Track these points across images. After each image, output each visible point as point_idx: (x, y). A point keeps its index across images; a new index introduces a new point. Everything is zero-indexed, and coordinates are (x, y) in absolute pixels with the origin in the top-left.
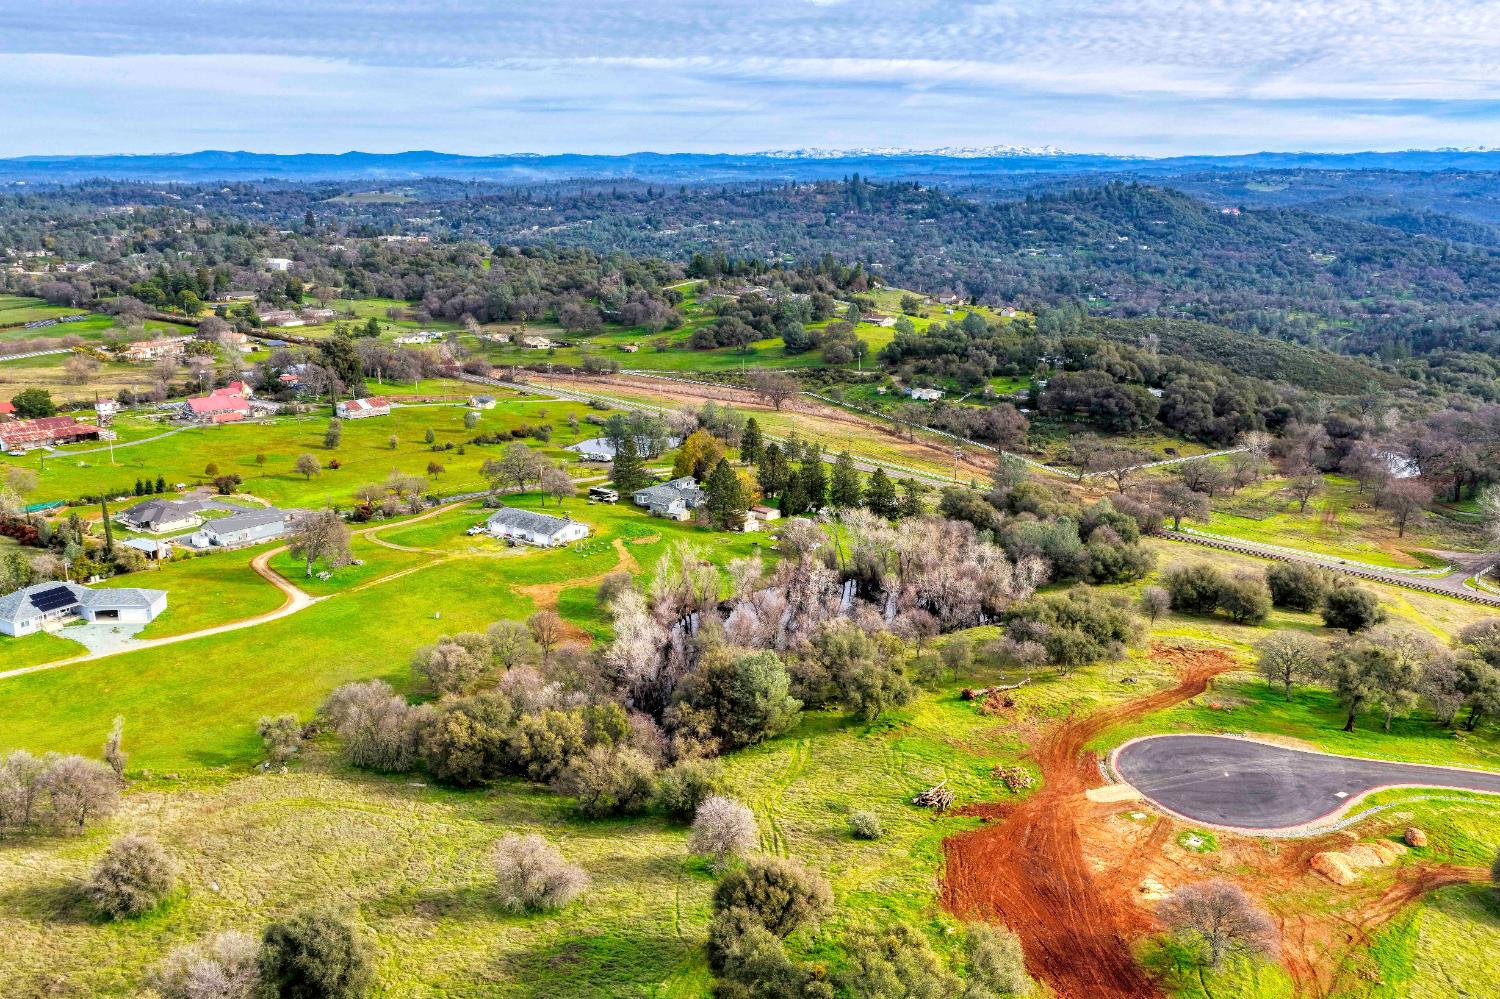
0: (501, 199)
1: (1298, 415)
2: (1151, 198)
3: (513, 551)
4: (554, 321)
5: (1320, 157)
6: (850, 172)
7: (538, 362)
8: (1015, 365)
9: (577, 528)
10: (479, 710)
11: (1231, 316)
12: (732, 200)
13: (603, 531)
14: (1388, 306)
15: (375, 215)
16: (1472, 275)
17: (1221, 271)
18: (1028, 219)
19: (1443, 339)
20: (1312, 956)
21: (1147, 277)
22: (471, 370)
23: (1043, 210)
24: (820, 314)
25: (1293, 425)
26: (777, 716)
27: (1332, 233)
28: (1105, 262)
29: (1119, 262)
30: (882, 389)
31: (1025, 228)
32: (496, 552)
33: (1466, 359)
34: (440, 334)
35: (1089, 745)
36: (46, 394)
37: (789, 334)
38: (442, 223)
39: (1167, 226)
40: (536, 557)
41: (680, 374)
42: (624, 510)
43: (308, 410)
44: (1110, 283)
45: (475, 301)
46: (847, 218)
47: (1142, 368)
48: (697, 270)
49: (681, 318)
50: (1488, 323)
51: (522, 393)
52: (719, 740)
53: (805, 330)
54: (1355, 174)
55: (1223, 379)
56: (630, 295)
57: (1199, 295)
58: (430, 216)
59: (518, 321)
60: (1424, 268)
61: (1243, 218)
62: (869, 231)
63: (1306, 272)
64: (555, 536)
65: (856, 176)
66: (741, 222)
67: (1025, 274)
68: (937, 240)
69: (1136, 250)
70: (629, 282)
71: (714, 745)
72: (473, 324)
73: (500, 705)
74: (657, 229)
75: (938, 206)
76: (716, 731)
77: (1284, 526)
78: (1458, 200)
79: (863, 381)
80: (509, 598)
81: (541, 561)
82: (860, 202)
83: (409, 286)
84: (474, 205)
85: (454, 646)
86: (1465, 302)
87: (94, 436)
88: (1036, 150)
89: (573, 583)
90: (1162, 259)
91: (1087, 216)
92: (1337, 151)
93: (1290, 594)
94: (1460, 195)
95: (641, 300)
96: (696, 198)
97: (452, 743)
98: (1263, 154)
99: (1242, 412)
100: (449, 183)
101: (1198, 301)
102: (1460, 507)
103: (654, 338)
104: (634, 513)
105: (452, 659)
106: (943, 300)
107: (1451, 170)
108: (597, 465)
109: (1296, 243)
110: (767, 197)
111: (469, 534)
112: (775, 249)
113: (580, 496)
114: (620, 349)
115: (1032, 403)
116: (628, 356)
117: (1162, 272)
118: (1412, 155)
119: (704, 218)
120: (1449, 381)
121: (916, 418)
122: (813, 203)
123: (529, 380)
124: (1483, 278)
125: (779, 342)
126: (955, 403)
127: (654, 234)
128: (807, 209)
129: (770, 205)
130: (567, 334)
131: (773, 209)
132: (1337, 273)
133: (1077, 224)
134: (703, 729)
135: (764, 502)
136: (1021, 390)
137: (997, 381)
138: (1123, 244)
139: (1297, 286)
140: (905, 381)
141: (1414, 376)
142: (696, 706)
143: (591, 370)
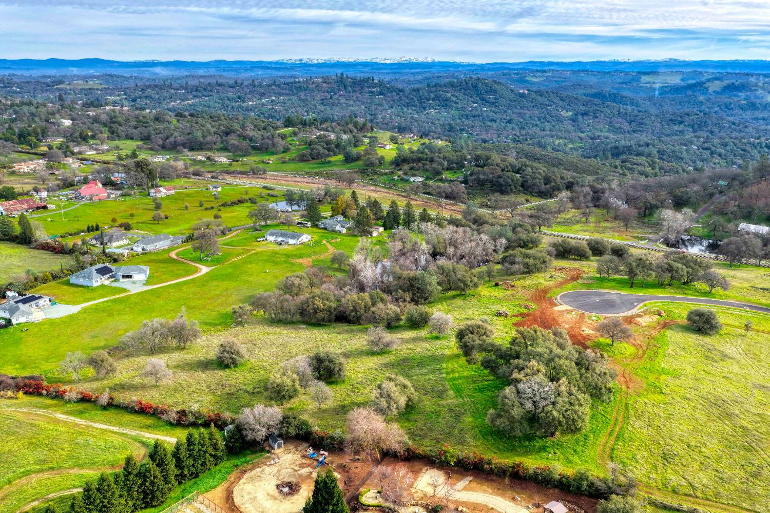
0: (156, 86)
1: (578, 183)
2: (486, 85)
3: (282, 247)
4: (226, 149)
5: (558, 64)
6: (339, 71)
7: (226, 169)
8: (454, 165)
9: (306, 236)
10: (324, 297)
11: (530, 142)
12: (279, 86)
14: (599, 136)
15: (86, 95)
16: (632, 121)
17: (522, 120)
18: (429, 96)
19: (623, 151)
20: (639, 342)
21: (489, 123)
22: (196, 174)
23: (436, 91)
24: (357, 143)
25: (577, 188)
26: (434, 293)
27: (569, 102)
28: (467, 117)
29: (474, 117)
30: (396, 178)
31: (428, 100)
32: (275, 247)
33: (636, 159)
34: (168, 157)
35: (548, 295)
36: (13, 188)
37: (347, 153)
38: (126, 99)
39: (496, 99)
40: (294, 248)
41: (296, 173)
42: (315, 230)
43: (135, 193)
44: (473, 127)
45: (182, 140)
46: (340, 96)
47: (511, 166)
48: (288, 123)
49: (290, 146)
50: (642, 143)
51: (226, 183)
53: (354, 151)
54: (575, 72)
55: (545, 169)
56: (262, 136)
57: (514, 132)
58: (119, 95)
59: (207, 149)
60: (611, 118)
61: (530, 94)
62: (352, 102)
63: (559, 120)
64: (299, 240)
65: (342, 74)
66: (287, 98)
67: (432, 123)
68: (386, 106)
69: (481, 110)
70: (259, 130)
72: (187, 152)
74: (244, 102)
75: (384, 89)
76: (412, 300)
77: (581, 228)
78: (621, 85)
79: (386, 174)
80: (292, 264)
81: (297, 250)
82: (345, 87)
83: (141, 133)
84: (142, 89)
86: (630, 134)
87: (45, 207)
88: (421, 59)
89: (315, 258)
90: (494, 114)
91: (457, 94)
93: (597, 249)
94: (622, 83)
95: (269, 138)
96: (260, 85)
98: (530, 62)
99: (555, 183)
100: (118, 77)
101: (515, 135)
102: (646, 219)
103: (279, 156)
104: (323, 231)
106: (407, 136)
107: (617, 71)
109: (554, 106)
110: (298, 85)
111: (259, 241)
112: (307, 112)
113: (295, 225)
114: (263, 162)
115: (465, 182)
116: (268, 165)
117: (495, 121)
118: (599, 63)
119: (267, 96)
120: (630, 169)
121: (415, 190)
122: (322, 87)
123: (226, 177)
124: (636, 123)
125: (341, 157)
126: (431, 183)
127: (243, 104)
128: (319, 91)
129: (300, 89)
130: (234, 156)
131: (301, 90)
132: (574, 121)
133: (452, 98)
134: (408, 299)
135: (376, 225)
136: (460, 176)
137: (448, 172)
138: (475, 107)
139: (557, 127)
140: (405, 174)
141: (616, 167)
142: (404, 291)
143: (255, 172)
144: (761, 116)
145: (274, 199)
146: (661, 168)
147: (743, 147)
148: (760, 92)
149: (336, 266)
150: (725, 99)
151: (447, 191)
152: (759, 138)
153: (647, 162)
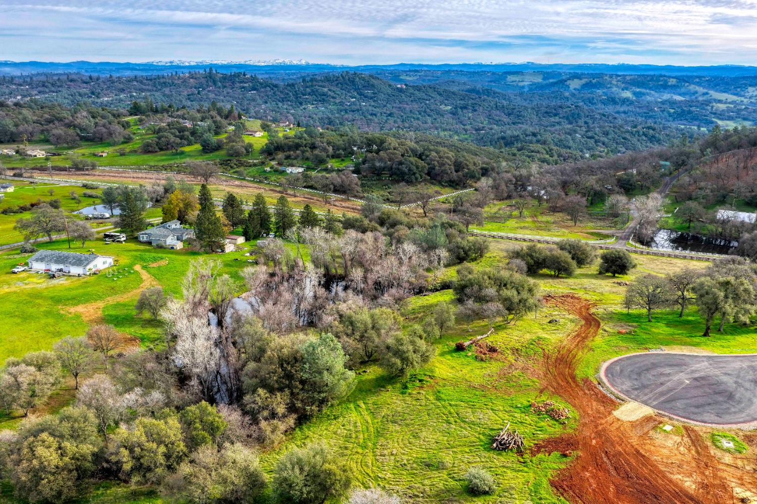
2: (364, 79)
3: (54, 282)
4: (46, 141)
7: (39, 165)
8: (341, 152)
9: (104, 260)
10: (65, 428)
12: (141, 82)
13: (124, 261)
14: (482, 128)
16: (510, 114)
17: (402, 114)
18: (305, 90)
19: (511, 141)
21: (370, 117)
23: (312, 86)
24: (219, 130)
25: (493, 175)
26: (342, 388)
27: (447, 95)
28: (346, 111)
29: (353, 111)
30: (268, 169)
31: (304, 95)
32: (42, 284)
35: (579, 373)
37: (205, 141)
39: (374, 93)
40: (76, 284)
41: (138, 167)
42: (132, 246)
44: (354, 120)
46: (209, 91)
47: (412, 150)
48: (136, 111)
49: (133, 136)
50: (528, 133)
51: (31, 183)
52: (295, 416)
53: (214, 139)
56: (96, 124)
59: (22, 142)
60: (490, 111)
61: (407, 89)
62: (222, 97)
63: (441, 114)
64: (88, 267)
66: (148, 94)
67: (310, 117)
68: (260, 101)
69: (360, 105)
70: (93, 117)
71: (291, 421)
73: (86, 419)
74: (98, 97)
75: (257, 84)
76: (292, 409)
77: (517, 225)
79: (255, 165)
80: (60, 317)
81: (81, 287)
82: (215, 83)
85: (23, 367)
88: (295, 62)
89: (112, 300)
90: (373, 109)
91: (334, 89)
92: (433, 64)
94: (491, 82)
95: (104, 126)
96: (119, 82)
97: (43, 469)
99: (468, 169)
103: (117, 148)
104: (142, 247)
105: (24, 380)
106: (282, 125)
108: (100, 221)
109: (432, 101)
110: (162, 80)
111: (14, 273)
113: (98, 239)
114: (95, 155)
115: (357, 171)
116: (101, 159)
117: (375, 115)
118: (465, 65)
119: (126, 92)
120: (529, 157)
121: (294, 183)
122: (189, 83)
123: (35, 175)
124: (515, 115)
125: (198, 147)
126: (313, 174)
127: (96, 100)
128: (186, 87)
129: (165, 84)
130: (57, 149)
131: (166, 86)
132: (454, 114)
133: (329, 93)
134: (281, 410)
135: (232, 233)
136: (349, 165)
137: (334, 160)
138: (353, 102)
139: (439, 120)
140: (280, 164)
141: (514, 155)
142: (272, 390)
143: (78, 168)
144: (622, 109)
145: (91, 201)
146: (560, 155)
147: (624, 135)
148: (614, 89)
149: (147, 315)
150: (587, 94)
151: (335, 182)
152: (635, 127)
153: (545, 149)
